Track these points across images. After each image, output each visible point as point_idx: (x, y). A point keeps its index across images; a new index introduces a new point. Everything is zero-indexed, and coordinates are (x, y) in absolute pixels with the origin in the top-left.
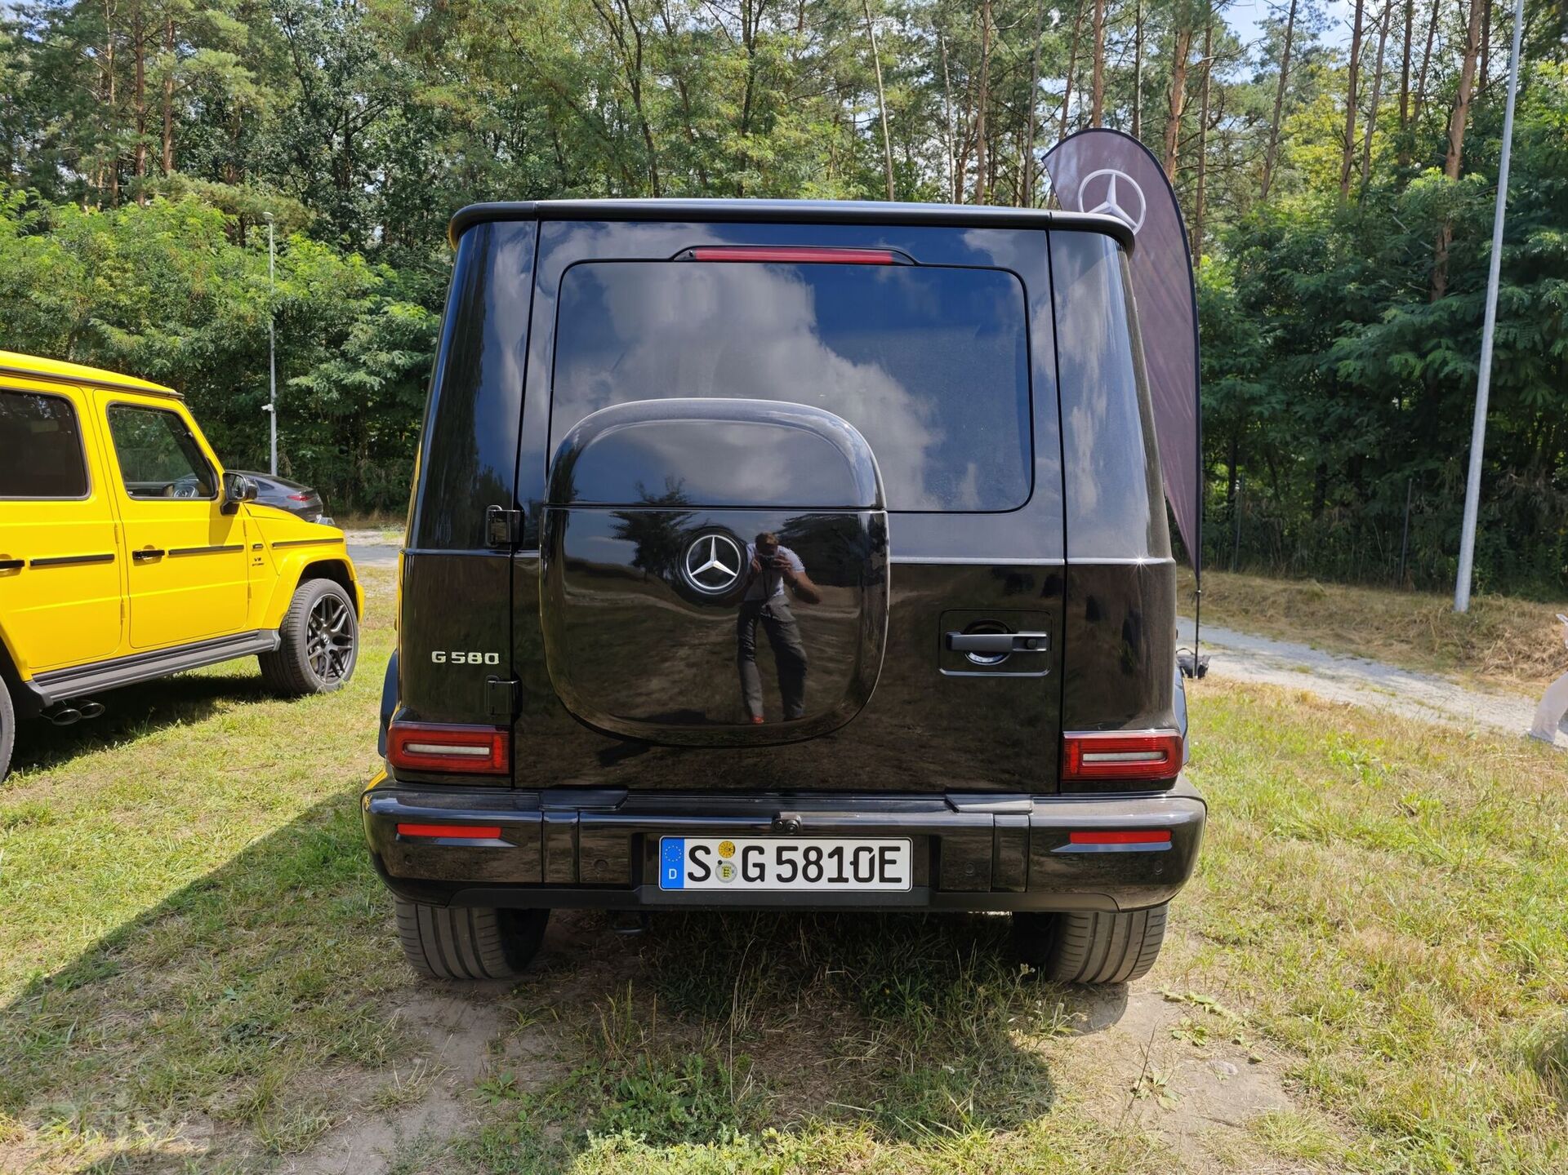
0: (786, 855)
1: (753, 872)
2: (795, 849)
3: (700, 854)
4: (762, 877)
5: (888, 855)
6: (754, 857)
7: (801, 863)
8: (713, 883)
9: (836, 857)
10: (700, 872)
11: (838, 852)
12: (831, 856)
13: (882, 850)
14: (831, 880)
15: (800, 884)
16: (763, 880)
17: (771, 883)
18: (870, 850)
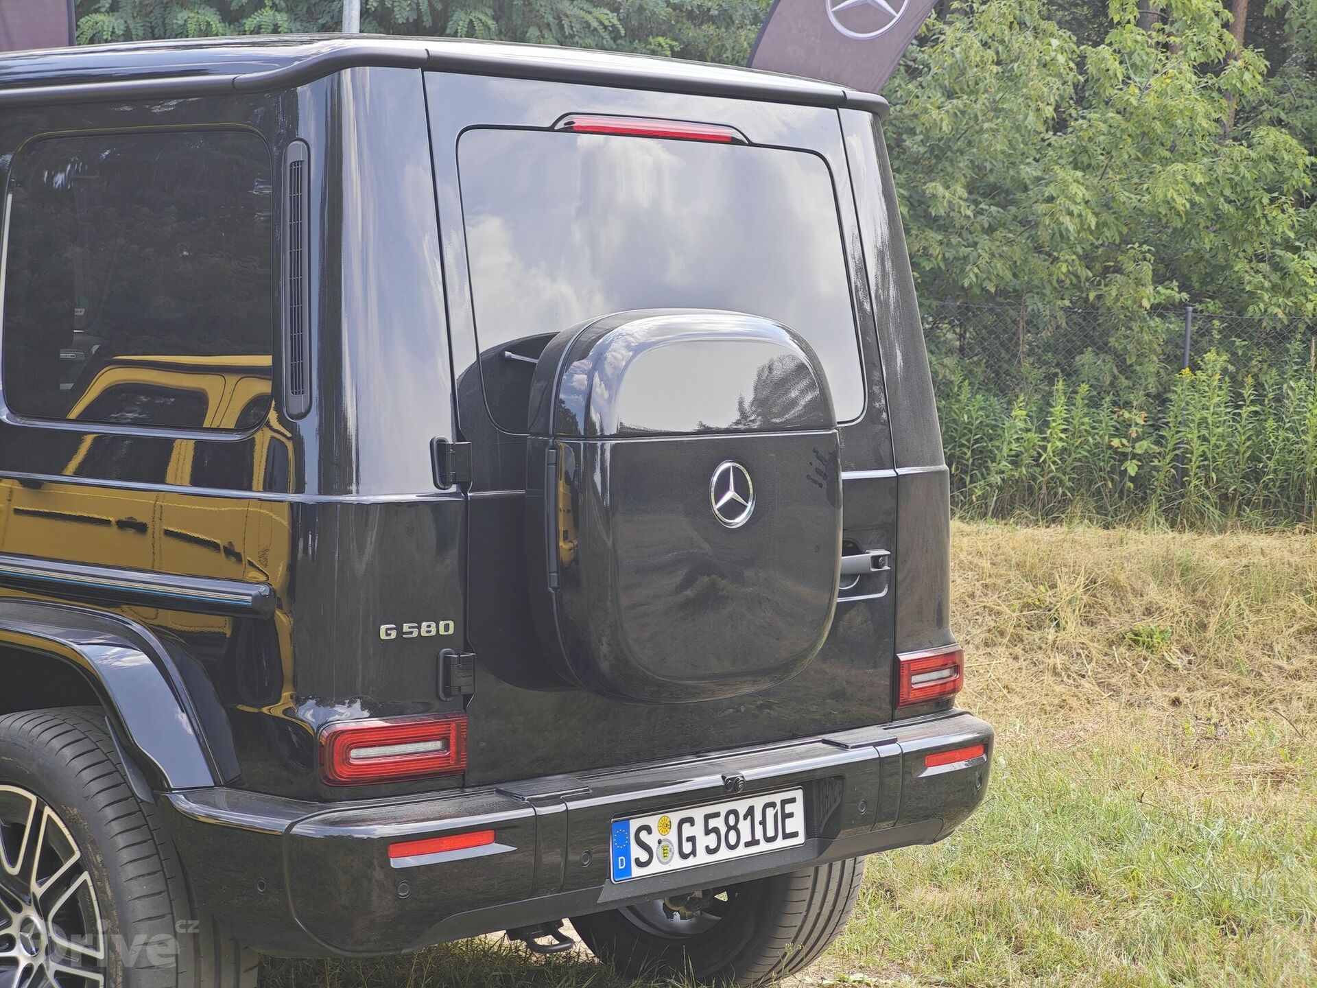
0: (713, 823)
1: (687, 848)
2: (717, 815)
3: (644, 835)
4: (694, 853)
5: (789, 808)
6: (687, 830)
7: (723, 830)
8: (655, 867)
9: (749, 817)
10: (644, 857)
11: (750, 812)
12: (745, 818)
13: (784, 802)
14: (747, 845)
15: (724, 854)
16: (695, 856)
17: (702, 858)
18: (773, 805)
